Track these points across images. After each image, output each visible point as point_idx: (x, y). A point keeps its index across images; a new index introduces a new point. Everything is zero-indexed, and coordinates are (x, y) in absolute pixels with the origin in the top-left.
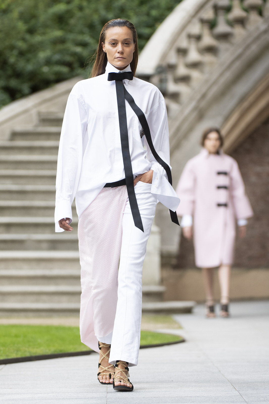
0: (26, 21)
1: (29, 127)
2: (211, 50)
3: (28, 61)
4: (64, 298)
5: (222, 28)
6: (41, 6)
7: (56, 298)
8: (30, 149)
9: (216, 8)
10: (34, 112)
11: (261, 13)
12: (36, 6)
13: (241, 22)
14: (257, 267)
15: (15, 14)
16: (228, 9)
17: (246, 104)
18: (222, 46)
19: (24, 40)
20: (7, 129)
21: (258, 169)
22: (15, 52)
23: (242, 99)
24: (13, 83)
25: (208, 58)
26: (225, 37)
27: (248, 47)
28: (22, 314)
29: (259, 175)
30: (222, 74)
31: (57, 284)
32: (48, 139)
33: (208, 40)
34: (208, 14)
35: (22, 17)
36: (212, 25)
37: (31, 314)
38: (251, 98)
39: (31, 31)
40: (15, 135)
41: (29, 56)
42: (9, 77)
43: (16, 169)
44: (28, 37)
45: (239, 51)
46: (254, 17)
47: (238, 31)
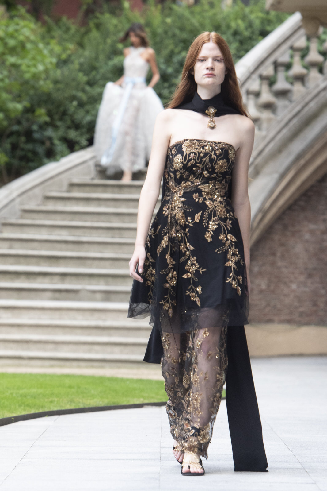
0: (86, 74)
1: (87, 179)
2: (268, 106)
3: (87, 112)
4: (117, 349)
5: (281, 84)
6: (102, 57)
7: (109, 348)
8: (87, 200)
9: (276, 65)
10: (92, 163)
11: (321, 71)
12: (96, 58)
13: (301, 79)
14: (308, 324)
15: (76, 66)
16: (288, 66)
17: (302, 162)
18: (280, 103)
19: (83, 91)
20: (65, 180)
21: (312, 226)
22: (75, 103)
23: (299, 157)
24: (72, 134)
25: (265, 115)
26: (283, 94)
27: (307, 104)
28: (75, 364)
29: (312, 232)
30: (279, 132)
31: (110, 335)
32: (105, 192)
33: (266, 97)
34: (268, 70)
35: (81, 69)
36: (271, 81)
37: (83, 364)
38: (307, 157)
39: (91, 83)
40: (72, 186)
41: (88, 107)
42: (69, 128)
43: (72, 220)
44: (88, 88)
45: (298, 108)
46: (314, 73)
47: (298, 88)
